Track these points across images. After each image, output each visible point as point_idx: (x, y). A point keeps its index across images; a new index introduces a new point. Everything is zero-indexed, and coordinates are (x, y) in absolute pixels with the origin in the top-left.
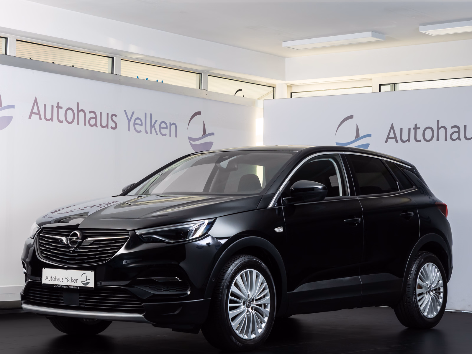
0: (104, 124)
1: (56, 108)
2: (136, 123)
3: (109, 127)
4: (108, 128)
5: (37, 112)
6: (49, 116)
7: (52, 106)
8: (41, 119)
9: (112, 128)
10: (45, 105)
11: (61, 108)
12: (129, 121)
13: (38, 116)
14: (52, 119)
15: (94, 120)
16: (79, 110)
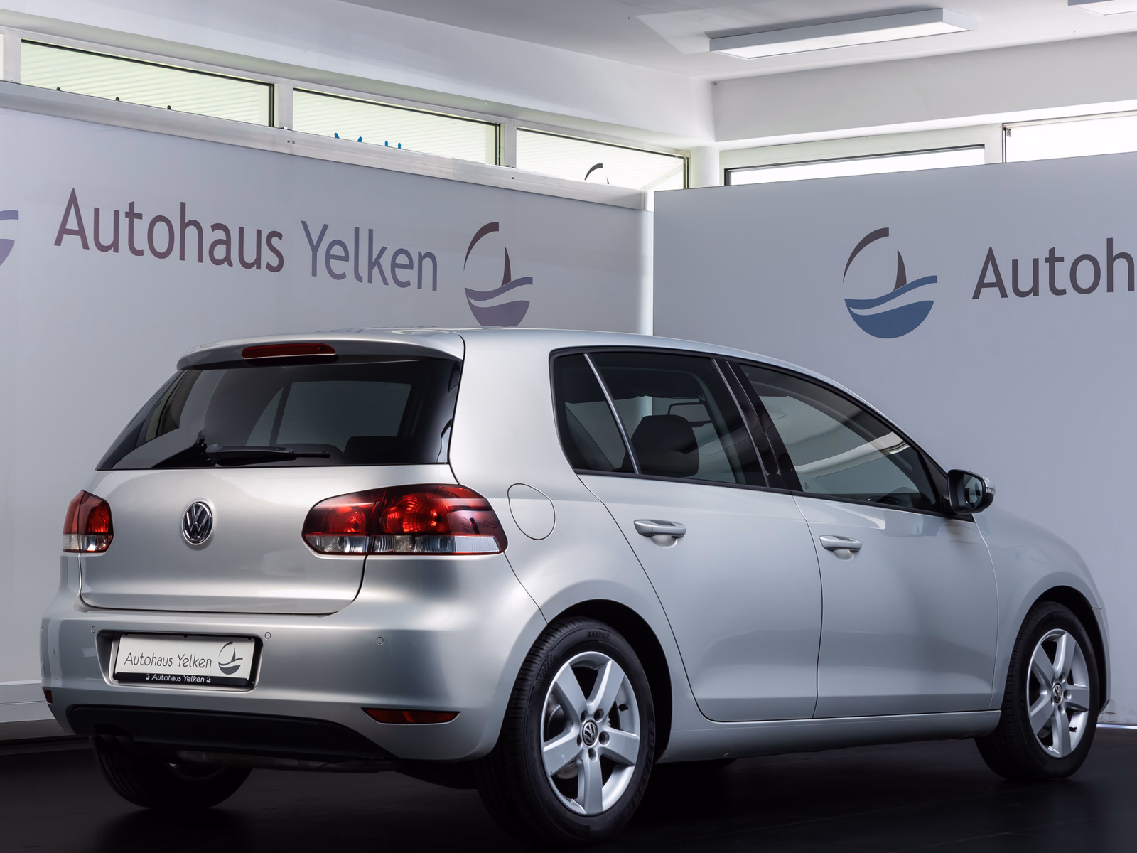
0: (250, 257)
1: (126, 216)
2: (333, 253)
3: (263, 265)
4: (259, 268)
5: (78, 229)
6: (106, 239)
7: (116, 213)
8: (86, 246)
9: (269, 267)
10: (97, 211)
11: (140, 216)
12: (315, 248)
13: (78, 238)
14: (115, 246)
15: (224, 246)
16: (186, 221)
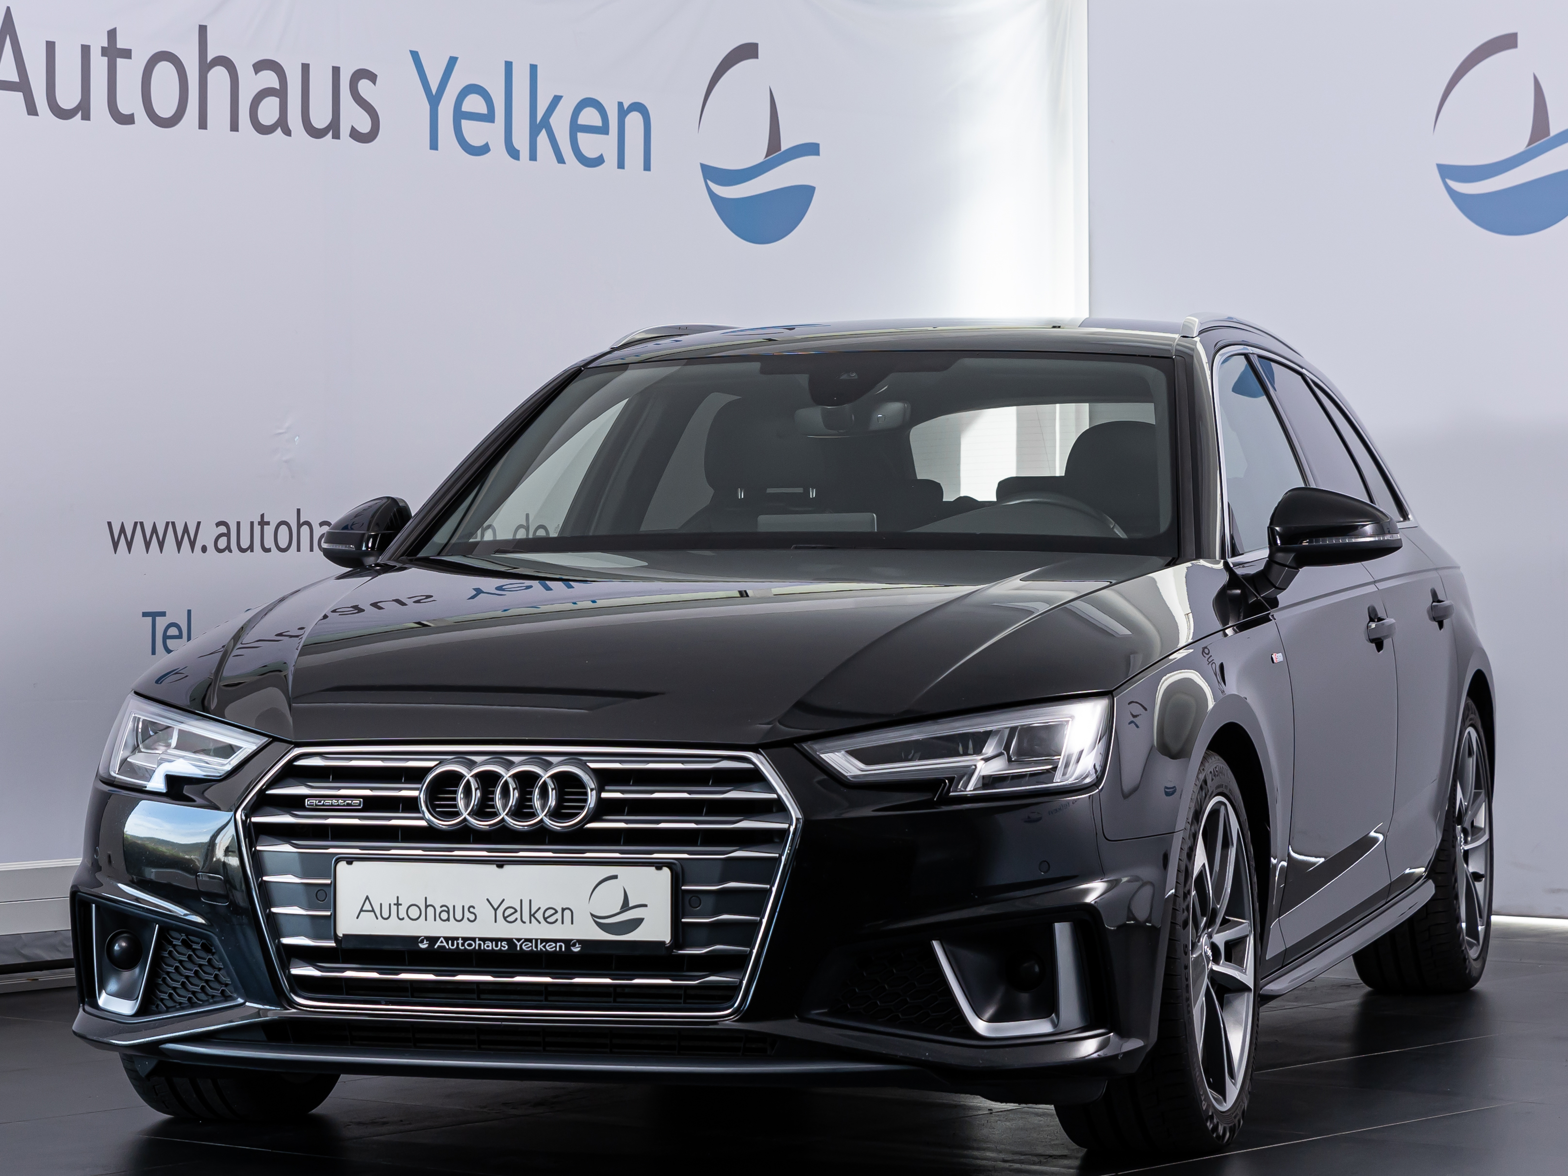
0: (321, 118)
1: (103, 54)
2: (466, 107)
3: (345, 131)
4: (336, 136)
5: (17, 80)
6: (68, 98)
7: (86, 50)
8: (32, 110)
9: (355, 135)
10: (51, 47)
11: (127, 54)
12: (434, 100)
13: (19, 96)
14: (84, 109)
15: (277, 100)
16: (209, 59)
